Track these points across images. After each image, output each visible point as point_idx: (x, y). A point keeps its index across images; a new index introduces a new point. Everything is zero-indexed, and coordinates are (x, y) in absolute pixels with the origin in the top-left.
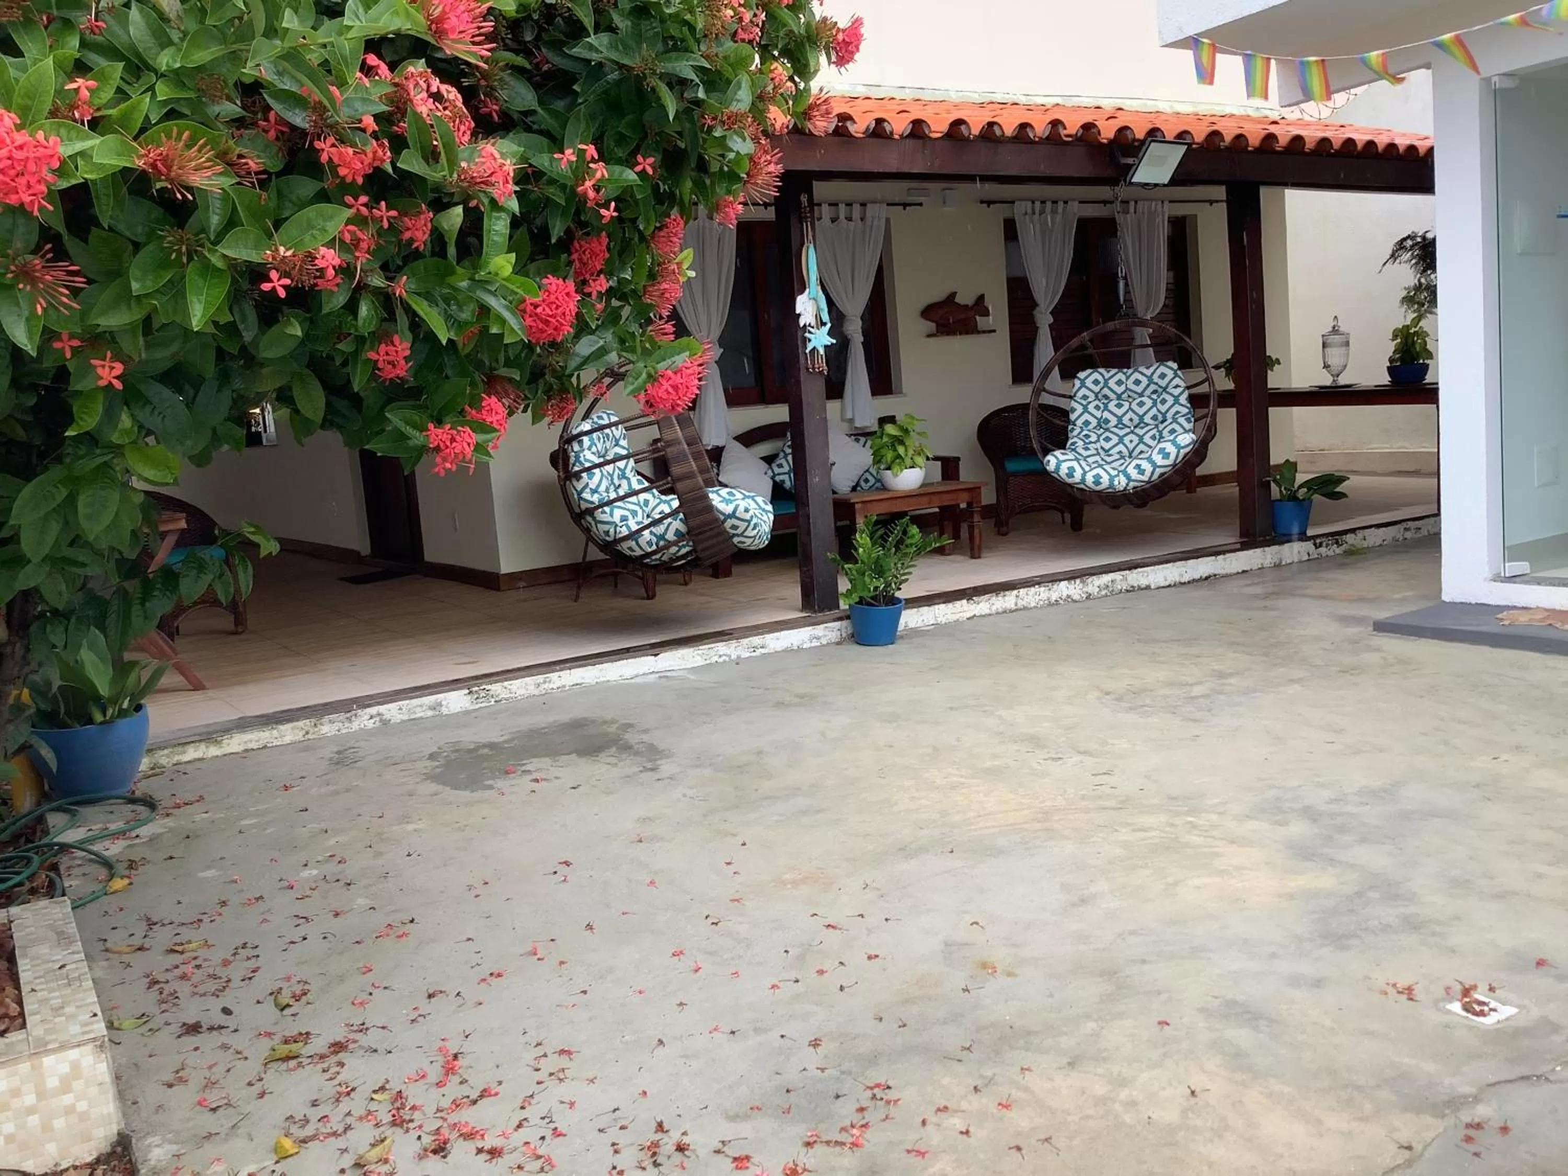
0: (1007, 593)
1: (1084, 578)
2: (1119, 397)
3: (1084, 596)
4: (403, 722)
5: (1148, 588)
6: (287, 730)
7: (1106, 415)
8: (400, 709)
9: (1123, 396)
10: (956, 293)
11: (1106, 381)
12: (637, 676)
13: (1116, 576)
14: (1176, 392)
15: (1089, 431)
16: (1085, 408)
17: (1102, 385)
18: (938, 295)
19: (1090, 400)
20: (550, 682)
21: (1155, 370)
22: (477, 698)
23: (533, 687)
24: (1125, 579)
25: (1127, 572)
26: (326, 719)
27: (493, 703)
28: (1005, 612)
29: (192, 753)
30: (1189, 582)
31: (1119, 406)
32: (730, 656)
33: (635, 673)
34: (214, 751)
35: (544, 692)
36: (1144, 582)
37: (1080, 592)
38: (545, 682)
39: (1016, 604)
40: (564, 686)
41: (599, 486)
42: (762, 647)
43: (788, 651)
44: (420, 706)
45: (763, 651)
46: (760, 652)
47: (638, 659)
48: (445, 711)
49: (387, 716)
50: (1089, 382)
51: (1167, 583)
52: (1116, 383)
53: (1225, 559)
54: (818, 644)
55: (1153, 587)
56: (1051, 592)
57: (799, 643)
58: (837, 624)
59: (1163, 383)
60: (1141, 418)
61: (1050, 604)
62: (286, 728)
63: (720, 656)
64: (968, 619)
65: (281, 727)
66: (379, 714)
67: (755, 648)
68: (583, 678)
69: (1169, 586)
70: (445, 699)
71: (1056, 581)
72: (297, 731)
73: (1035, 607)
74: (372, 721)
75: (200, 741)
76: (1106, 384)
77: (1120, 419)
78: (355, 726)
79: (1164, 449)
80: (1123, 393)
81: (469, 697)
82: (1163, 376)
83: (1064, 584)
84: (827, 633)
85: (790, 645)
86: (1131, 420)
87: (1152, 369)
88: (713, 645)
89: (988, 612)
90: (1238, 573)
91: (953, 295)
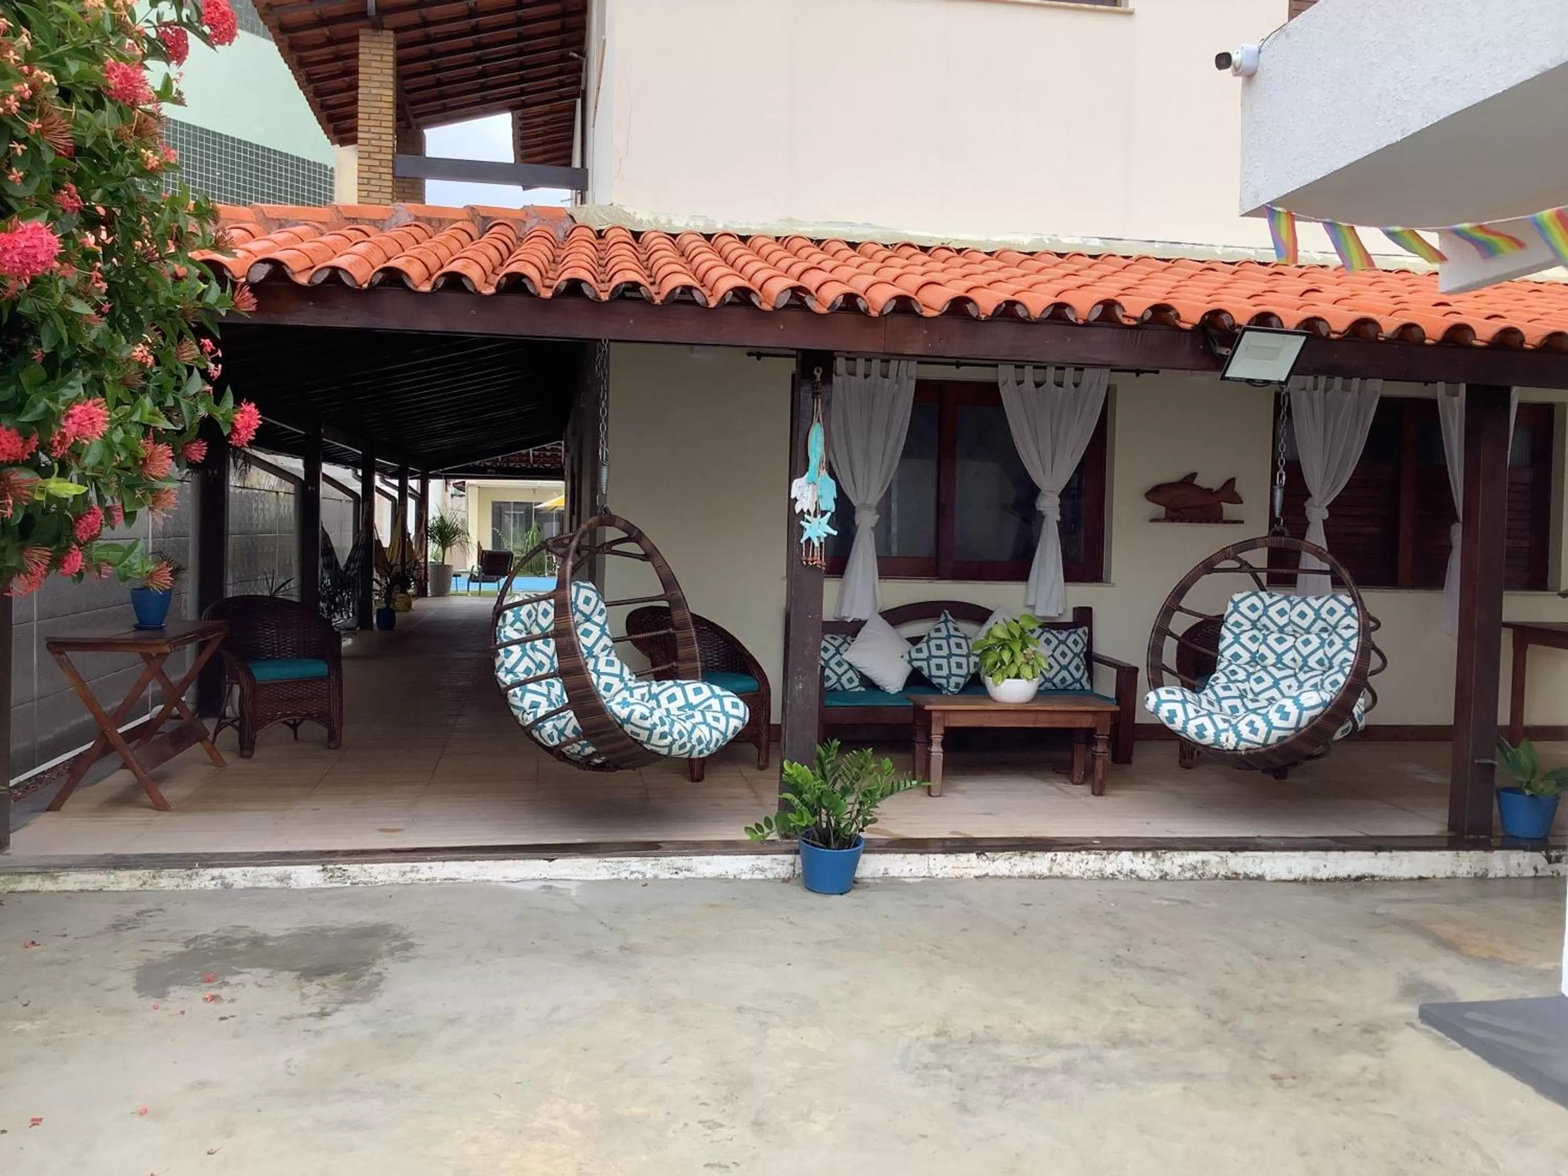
0: (1038, 854)
1: (1159, 852)
2: (1281, 629)
3: (1158, 875)
4: (246, 889)
5: (1260, 878)
6: (125, 877)
7: (1264, 650)
8: (245, 875)
9: (1286, 629)
10: (1196, 474)
11: (1266, 608)
12: (523, 880)
13: (1212, 857)
14: (1347, 634)
15: (1239, 666)
16: (1237, 639)
17: (1260, 612)
18: (1172, 474)
19: (1244, 628)
20: (418, 871)
21: (1325, 603)
22: (331, 877)
23: (397, 875)
24: (1225, 862)
25: (1229, 853)
26: (165, 872)
27: (348, 884)
28: (1032, 877)
29: (27, 884)
30: (1328, 880)
31: (1280, 641)
32: (644, 874)
33: (523, 876)
34: (49, 886)
35: (410, 882)
36: (1254, 870)
37: (1152, 869)
38: (412, 871)
39: (1051, 870)
40: (434, 879)
41: (515, 666)
42: (688, 870)
43: (721, 880)
44: (267, 875)
45: (688, 874)
46: (681, 875)
47: (527, 862)
48: (293, 884)
49: (230, 880)
50: (1243, 607)
51: (1292, 877)
52: (1278, 612)
53: (1392, 859)
54: (762, 877)
55: (1268, 878)
56: (1106, 863)
57: (735, 873)
58: (789, 858)
59: (1332, 620)
60: (1305, 659)
61: (1103, 878)
62: (124, 874)
63: (632, 873)
64: (976, 877)
65: (118, 873)
66: (221, 877)
67: (678, 870)
68: (458, 873)
69: (1295, 880)
70: (295, 872)
71: (1114, 849)
72: (134, 880)
73: (1077, 878)
74: (213, 882)
75: (37, 873)
76: (1265, 613)
77: (1279, 657)
78: (195, 884)
79: (1284, 706)
80: (1286, 625)
81: (322, 874)
82: (1332, 612)
83: (1125, 855)
84: (775, 866)
85: (724, 873)
86: (1294, 660)
87: (1321, 601)
88: (623, 859)
89: (1007, 873)
90: (1411, 879)
91: (1194, 475)
